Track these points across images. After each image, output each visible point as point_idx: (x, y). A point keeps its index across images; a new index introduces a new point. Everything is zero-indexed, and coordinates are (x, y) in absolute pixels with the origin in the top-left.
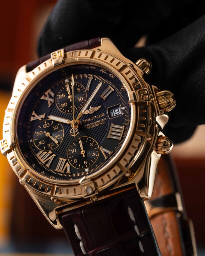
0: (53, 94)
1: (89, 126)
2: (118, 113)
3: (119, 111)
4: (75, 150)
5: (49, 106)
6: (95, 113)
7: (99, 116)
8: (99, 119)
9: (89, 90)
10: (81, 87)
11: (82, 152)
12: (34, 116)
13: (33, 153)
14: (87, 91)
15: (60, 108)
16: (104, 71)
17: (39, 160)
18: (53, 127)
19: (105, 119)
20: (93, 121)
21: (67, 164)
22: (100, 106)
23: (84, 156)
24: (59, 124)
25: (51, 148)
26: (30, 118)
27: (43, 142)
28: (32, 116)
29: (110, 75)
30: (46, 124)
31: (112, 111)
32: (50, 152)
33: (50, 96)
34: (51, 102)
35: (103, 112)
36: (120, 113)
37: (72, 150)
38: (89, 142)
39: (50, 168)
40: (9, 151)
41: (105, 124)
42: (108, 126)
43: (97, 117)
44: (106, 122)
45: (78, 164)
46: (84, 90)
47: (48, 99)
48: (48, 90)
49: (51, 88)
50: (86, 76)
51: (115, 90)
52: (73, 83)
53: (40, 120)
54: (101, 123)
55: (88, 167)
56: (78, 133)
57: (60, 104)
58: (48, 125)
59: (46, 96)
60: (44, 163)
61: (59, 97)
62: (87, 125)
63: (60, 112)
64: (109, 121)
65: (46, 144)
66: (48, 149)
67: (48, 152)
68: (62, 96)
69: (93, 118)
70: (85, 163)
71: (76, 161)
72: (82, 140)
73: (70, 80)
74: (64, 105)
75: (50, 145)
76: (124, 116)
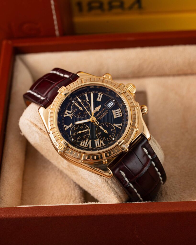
0: (70, 112)
1: (100, 118)
2: (111, 104)
3: (111, 103)
4: (100, 133)
5: (72, 118)
6: (100, 110)
9: (89, 100)
10: (83, 101)
11: (106, 131)
12: (66, 127)
13: (78, 145)
14: (88, 101)
15: (78, 117)
16: (93, 87)
17: (83, 147)
18: (80, 127)
19: (107, 110)
20: (101, 114)
21: (101, 141)
22: (100, 106)
23: (107, 133)
24: (82, 125)
25: (86, 138)
26: (65, 129)
27: (79, 137)
28: (65, 127)
29: (97, 87)
30: (75, 128)
31: (108, 105)
32: (87, 140)
33: (69, 113)
34: (71, 116)
35: (104, 107)
36: (113, 104)
37: (98, 134)
38: (105, 125)
39: (92, 148)
41: (109, 112)
42: (111, 113)
43: (102, 111)
44: (108, 111)
45: (106, 138)
46: (86, 102)
47: (68, 115)
48: (65, 111)
49: (66, 109)
50: (82, 94)
51: (103, 94)
53: (71, 127)
54: (106, 113)
55: (112, 137)
56: (99, 123)
57: (77, 115)
58: (77, 128)
59: (66, 114)
60: (87, 147)
61: (74, 112)
63: (79, 118)
64: (109, 110)
65: (82, 138)
66: (84, 140)
67: (86, 141)
68: (75, 111)
69: (100, 113)
70: (110, 136)
71: (104, 138)
72: (101, 126)
73: (75, 101)
74: (79, 114)
75: (84, 137)
76: (116, 104)
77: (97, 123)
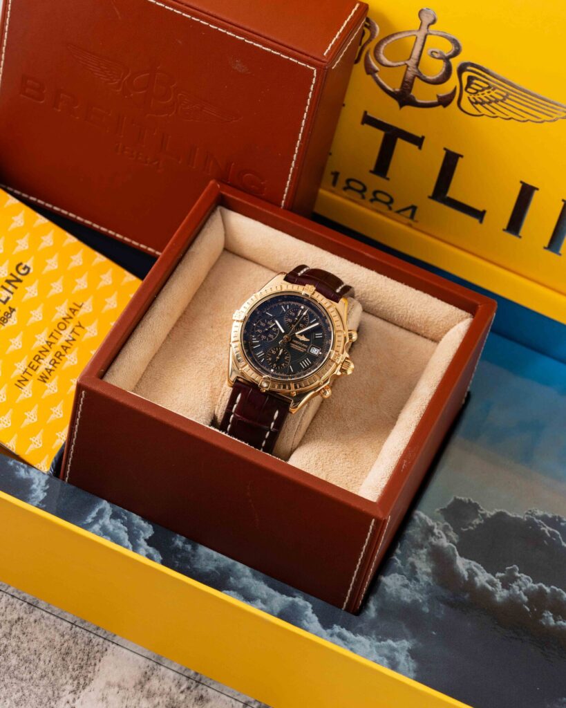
0: (288, 308)
1: (293, 346)
3: (316, 352)
5: (280, 313)
6: (302, 342)
7: (304, 345)
8: (302, 347)
11: (278, 358)
12: (267, 311)
13: (250, 333)
16: (327, 322)
18: (273, 328)
19: (305, 350)
20: (298, 345)
21: (264, 357)
22: (308, 340)
23: (277, 361)
24: (277, 329)
26: (264, 310)
27: (260, 331)
28: (266, 309)
29: (329, 328)
30: (271, 322)
31: (313, 348)
34: (283, 312)
35: (307, 345)
36: (316, 354)
37: (273, 351)
38: (286, 355)
39: (252, 350)
40: (238, 321)
41: (303, 353)
42: (304, 356)
43: (302, 344)
44: (305, 352)
45: (270, 362)
46: (308, 322)
47: (283, 308)
52: (305, 314)
54: (302, 351)
55: (274, 369)
57: (287, 318)
59: (284, 305)
60: (252, 345)
61: (290, 313)
62: (293, 344)
63: (283, 323)
65: (261, 334)
68: (292, 314)
69: (299, 343)
70: (274, 365)
71: (270, 359)
72: (283, 350)
73: (304, 308)
74: (290, 320)
75: (263, 337)
76: (317, 358)
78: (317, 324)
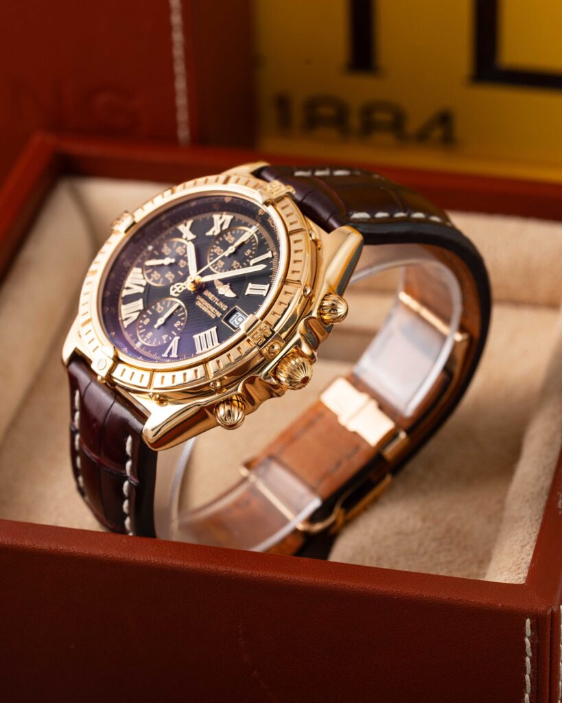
0: (226, 226)
1: (201, 303)
2: (238, 324)
4: (160, 310)
6: (222, 298)
7: (221, 304)
8: (216, 307)
10: (253, 252)
11: (160, 321)
12: (186, 226)
17: (128, 277)
19: (219, 315)
20: (210, 302)
21: (136, 315)
22: (234, 296)
23: (157, 326)
25: (151, 279)
26: (181, 224)
28: (185, 223)
32: (145, 283)
33: (222, 225)
34: (214, 232)
35: (228, 306)
37: (159, 306)
38: (180, 318)
39: (122, 298)
41: (213, 320)
42: (210, 325)
43: (218, 302)
44: (216, 319)
47: (217, 223)
48: (230, 214)
49: (235, 217)
50: (271, 246)
51: (266, 297)
54: (211, 314)
57: (218, 245)
59: (221, 218)
60: (126, 286)
62: (202, 300)
64: (218, 321)
67: (144, 279)
69: (214, 299)
70: (148, 334)
71: (147, 321)
72: (178, 308)
74: (218, 250)
75: (156, 275)
77: (176, 293)
78: (263, 266)
